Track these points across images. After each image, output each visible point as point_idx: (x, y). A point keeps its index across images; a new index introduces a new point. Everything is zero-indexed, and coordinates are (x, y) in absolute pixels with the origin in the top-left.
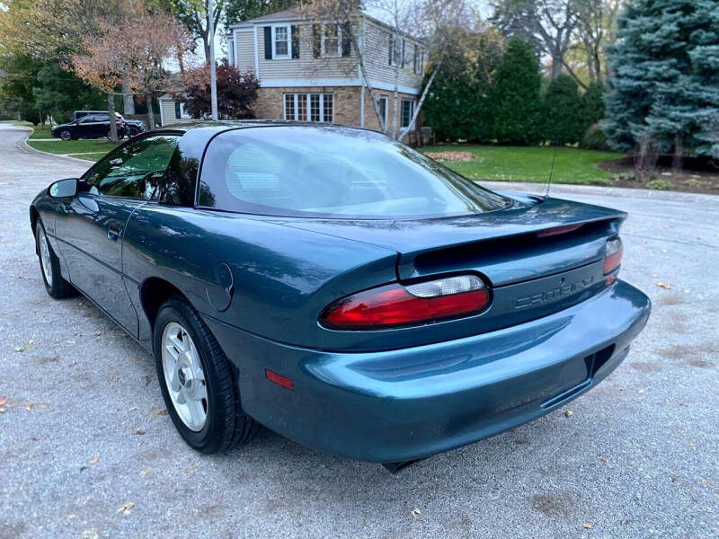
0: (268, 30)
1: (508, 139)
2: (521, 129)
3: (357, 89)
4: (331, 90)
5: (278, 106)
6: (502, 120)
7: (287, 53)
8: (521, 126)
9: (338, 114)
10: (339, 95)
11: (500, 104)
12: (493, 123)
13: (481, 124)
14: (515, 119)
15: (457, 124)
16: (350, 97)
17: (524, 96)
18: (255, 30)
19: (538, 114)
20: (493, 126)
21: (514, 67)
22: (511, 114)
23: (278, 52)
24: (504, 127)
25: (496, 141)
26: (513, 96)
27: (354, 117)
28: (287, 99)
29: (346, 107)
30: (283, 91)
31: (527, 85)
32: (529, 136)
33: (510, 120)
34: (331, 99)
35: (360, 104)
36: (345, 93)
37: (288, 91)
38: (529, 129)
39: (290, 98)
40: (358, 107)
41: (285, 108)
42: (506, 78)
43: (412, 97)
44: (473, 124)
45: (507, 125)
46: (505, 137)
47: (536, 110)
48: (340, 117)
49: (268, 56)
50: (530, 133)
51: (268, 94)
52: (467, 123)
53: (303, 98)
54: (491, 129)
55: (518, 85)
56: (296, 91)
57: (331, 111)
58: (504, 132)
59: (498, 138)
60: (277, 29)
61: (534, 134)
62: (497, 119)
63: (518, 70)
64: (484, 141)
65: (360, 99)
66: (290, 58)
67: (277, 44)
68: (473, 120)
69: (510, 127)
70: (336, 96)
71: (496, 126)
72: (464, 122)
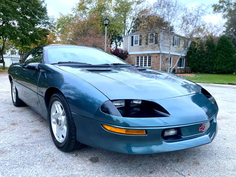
0: (132, 37)
1: (219, 72)
2: (225, 68)
3: (159, 54)
4: (151, 55)
5: (134, 60)
6: (217, 64)
7: (138, 44)
8: (225, 67)
9: (152, 62)
10: (153, 56)
11: (217, 59)
12: (213, 66)
13: (209, 66)
14: (222, 64)
15: (199, 66)
16: (157, 57)
17: (226, 56)
18: (129, 37)
19: (232, 62)
20: (213, 67)
21: (222, 46)
22: (221, 62)
23: (135, 43)
24: (218, 67)
25: (215, 72)
26: (221, 56)
27: (158, 63)
28: (137, 58)
29: (155, 60)
30: (136, 55)
31: (227, 52)
32: (228, 70)
33: (220, 64)
34: (151, 57)
35: (160, 59)
36: (155, 55)
37: (137, 55)
38: (228, 68)
39: (138, 57)
40: (159, 60)
41: (136, 60)
42: (219, 50)
43: (183, 57)
44: (206, 66)
45: (219, 66)
46: (218, 70)
47: (231, 61)
48: (153, 63)
49: (132, 45)
50: (228, 69)
51: (131, 56)
52: (203, 66)
53: (142, 57)
54: (213, 68)
55: (224, 52)
56: (140, 55)
57: (150, 61)
58: (218, 69)
59: (215, 71)
60: (135, 36)
61: (231, 70)
62: (215, 64)
63: (223, 47)
64: (210, 72)
65: (160, 57)
66: (139, 45)
67: (135, 41)
68: (206, 65)
69: (220, 67)
70: (152, 56)
71: (214, 67)
72: (202, 65)
